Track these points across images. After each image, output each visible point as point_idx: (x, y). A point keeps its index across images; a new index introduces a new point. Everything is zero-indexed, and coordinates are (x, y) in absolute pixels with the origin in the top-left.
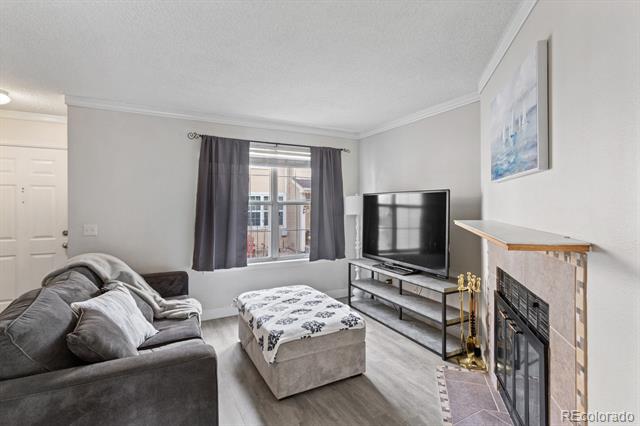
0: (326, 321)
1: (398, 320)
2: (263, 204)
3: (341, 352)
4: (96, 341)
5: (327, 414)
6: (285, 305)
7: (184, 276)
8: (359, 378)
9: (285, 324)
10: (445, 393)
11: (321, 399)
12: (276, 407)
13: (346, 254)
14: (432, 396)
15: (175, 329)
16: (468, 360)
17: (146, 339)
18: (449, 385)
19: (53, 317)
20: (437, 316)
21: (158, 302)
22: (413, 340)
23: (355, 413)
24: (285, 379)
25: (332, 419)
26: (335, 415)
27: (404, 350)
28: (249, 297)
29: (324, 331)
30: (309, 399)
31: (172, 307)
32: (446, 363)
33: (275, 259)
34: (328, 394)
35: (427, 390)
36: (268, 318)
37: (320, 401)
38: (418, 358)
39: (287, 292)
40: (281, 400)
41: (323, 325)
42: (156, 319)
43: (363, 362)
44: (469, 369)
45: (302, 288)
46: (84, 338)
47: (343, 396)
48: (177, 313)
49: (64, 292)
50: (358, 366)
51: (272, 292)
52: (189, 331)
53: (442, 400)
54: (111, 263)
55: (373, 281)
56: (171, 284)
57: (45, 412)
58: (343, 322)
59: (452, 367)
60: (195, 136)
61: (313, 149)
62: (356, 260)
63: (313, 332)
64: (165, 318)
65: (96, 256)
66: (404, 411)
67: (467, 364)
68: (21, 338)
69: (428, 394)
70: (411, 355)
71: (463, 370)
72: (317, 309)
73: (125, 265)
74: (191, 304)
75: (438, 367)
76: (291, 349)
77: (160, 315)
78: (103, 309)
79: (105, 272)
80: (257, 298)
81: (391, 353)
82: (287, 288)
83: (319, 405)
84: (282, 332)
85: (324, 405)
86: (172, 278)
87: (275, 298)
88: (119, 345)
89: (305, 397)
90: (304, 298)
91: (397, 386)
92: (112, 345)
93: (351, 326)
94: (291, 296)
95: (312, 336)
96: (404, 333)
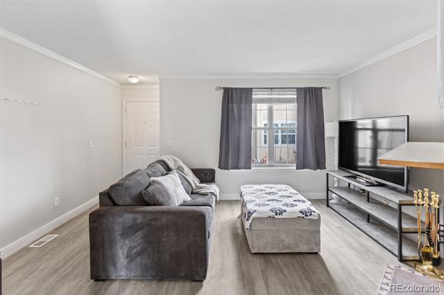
0: (288, 209)
1: (366, 222)
2: (280, 129)
3: (298, 232)
4: (154, 196)
5: (282, 271)
6: (266, 195)
7: (213, 172)
8: (315, 255)
9: (259, 206)
10: (388, 285)
11: (280, 261)
12: (250, 257)
13: (326, 166)
14: (374, 283)
15: (200, 200)
16: (425, 268)
17: (184, 202)
18: (394, 280)
19: (140, 182)
20: (394, 223)
21: (195, 184)
22: (374, 240)
23: (302, 275)
24: (256, 241)
25: (284, 274)
26: (286, 273)
27: (363, 246)
28: (246, 188)
29: (284, 215)
30: (273, 259)
31: (201, 188)
32: (401, 264)
33: (272, 166)
34: (287, 259)
35: (370, 278)
36: (251, 202)
37: (279, 261)
38: (373, 253)
39: (271, 188)
40: (254, 254)
41: (285, 211)
42: (192, 193)
43: (318, 244)
44: (425, 275)
45: (283, 187)
46: (149, 193)
47: (298, 263)
48: (203, 191)
49: (150, 172)
50: (314, 246)
51: (262, 187)
52: (206, 202)
53: (382, 289)
54: (175, 161)
55: (349, 189)
56: (206, 176)
57: (131, 222)
58: (301, 212)
59: (404, 268)
60: (219, 88)
61: (298, 89)
62: (334, 171)
63: (276, 214)
64: (197, 193)
65: (168, 156)
66: (342, 286)
67: (423, 270)
68: (127, 189)
69: (370, 280)
70: (368, 250)
71: (416, 273)
72: (286, 200)
73: (181, 162)
74: (213, 188)
75: (390, 265)
76: (260, 223)
77: (195, 191)
78: (163, 182)
79: (171, 165)
80: (251, 189)
81: (350, 245)
82: (273, 186)
83: (278, 264)
84: (255, 211)
85: (282, 265)
86: (206, 172)
87: (261, 190)
88: (164, 200)
89: (271, 257)
90: (282, 193)
91: (344, 268)
92: (161, 199)
93: (306, 216)
94: (273, 190)
95: (276, 217)
96: (368, 233)
